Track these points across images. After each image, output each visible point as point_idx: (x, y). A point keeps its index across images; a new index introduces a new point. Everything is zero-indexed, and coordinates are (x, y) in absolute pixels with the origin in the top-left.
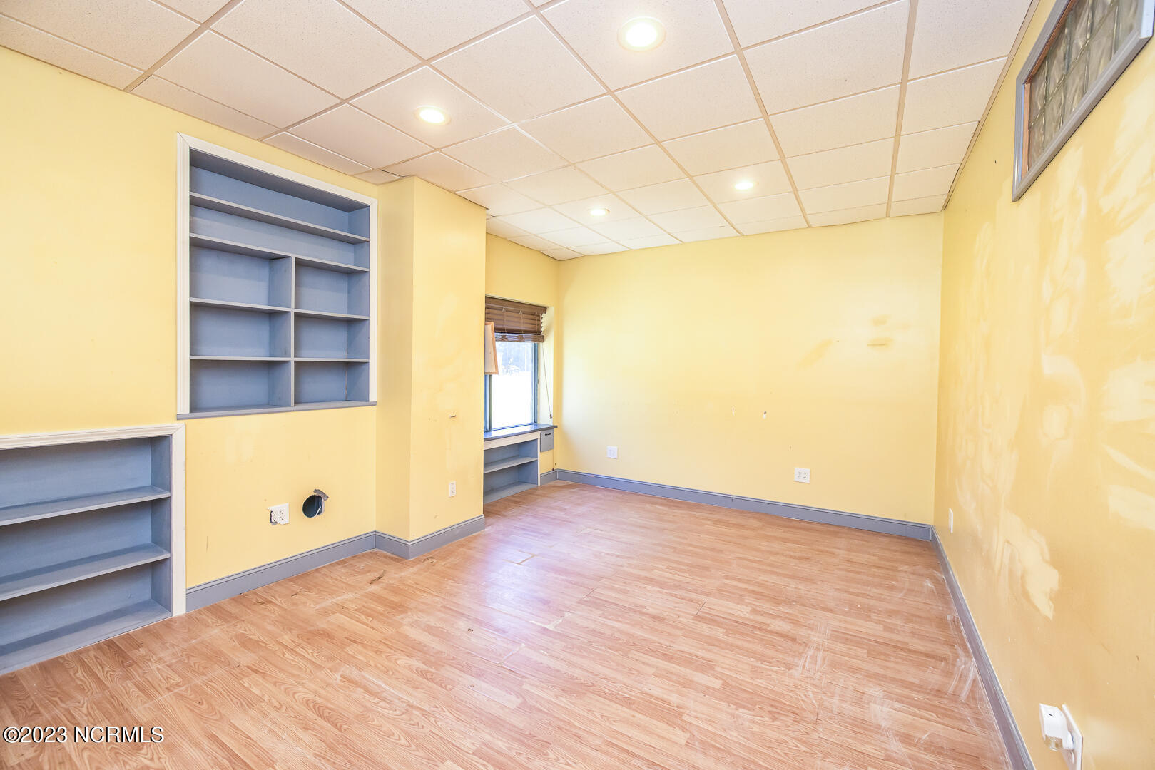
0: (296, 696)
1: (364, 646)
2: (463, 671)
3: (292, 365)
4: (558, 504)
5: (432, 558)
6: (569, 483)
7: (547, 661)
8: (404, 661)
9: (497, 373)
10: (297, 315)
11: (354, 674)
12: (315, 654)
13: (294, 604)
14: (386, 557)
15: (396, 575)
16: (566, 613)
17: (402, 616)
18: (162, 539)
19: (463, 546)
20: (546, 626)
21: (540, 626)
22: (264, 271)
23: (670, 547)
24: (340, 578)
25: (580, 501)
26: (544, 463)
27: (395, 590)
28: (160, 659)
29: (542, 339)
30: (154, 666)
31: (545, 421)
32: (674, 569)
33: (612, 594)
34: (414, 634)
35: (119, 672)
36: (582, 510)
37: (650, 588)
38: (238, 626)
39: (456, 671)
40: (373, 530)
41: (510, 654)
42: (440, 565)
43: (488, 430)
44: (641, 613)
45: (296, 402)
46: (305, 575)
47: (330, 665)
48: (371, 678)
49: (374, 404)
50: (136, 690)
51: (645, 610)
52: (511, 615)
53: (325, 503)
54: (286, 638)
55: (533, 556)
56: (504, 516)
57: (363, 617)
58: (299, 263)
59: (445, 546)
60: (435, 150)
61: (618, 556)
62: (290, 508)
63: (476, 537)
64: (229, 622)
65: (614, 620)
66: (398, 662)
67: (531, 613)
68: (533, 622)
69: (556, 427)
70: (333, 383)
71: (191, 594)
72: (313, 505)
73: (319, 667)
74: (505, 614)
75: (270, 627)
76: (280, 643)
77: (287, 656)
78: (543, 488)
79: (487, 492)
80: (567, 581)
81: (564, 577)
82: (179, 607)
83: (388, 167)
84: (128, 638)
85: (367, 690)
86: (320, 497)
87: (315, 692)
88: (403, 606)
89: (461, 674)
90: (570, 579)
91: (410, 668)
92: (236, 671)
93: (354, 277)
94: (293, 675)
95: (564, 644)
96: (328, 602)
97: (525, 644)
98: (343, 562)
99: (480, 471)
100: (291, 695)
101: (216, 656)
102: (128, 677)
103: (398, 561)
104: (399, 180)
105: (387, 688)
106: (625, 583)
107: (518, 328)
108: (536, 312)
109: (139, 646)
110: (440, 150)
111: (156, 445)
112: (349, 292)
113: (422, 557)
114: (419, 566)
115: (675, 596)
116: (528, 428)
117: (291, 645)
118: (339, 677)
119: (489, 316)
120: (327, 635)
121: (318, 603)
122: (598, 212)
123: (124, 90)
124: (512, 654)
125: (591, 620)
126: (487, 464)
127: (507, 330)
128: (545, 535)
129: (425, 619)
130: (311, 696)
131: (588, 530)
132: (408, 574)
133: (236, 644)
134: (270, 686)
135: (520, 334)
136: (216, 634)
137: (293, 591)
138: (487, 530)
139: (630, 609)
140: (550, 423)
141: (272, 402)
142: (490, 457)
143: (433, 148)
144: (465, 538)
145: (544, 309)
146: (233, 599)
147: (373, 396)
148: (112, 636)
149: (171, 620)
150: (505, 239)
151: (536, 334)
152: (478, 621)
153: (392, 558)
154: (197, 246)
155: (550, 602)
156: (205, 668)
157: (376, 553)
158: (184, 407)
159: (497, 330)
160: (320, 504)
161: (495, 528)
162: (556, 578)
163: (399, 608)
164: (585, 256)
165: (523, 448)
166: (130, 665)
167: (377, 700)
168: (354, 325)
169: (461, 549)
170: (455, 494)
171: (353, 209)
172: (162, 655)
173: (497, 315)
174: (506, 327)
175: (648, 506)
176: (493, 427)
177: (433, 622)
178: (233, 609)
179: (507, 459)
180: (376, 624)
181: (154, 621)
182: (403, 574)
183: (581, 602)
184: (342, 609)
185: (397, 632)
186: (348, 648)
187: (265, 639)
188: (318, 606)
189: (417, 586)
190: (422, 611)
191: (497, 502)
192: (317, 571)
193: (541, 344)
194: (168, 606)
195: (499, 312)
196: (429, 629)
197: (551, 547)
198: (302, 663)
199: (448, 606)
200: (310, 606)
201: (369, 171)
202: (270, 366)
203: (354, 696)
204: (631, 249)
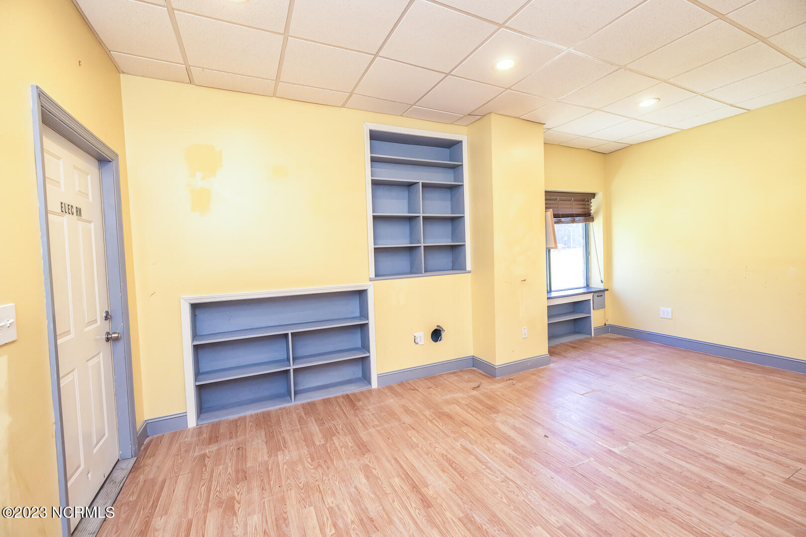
0: (436, 449)
1: (473, 429)
2: (544, 465)
3: (423, 248)
4: (612, 352)
5: (512, 379)
6: (622, 336)
7: (615, 477)
8: (499, 446)
9: (556, 247)
10: (424, 218)
11: (469, 446)
12: (444, 427)
13: (431, 394)
14: (480, 373)
15: (488, 387)
16: (630, 443)
17: (495, 415)
18: (365, 346)
19: (534, 374)
20: (611, 449)
21: (606, 448)
22: (405, 193)
23: (747, 407)
24: (453, 383)
25: (633, 352)
26: (597, 319)
27: (490, 397)
28: (368, 409)
29: (592, 219)
30: (367, 413)
31: (596, 284)
32: (753, 428)
33: (676, 436)
34: (504, 429)
35: (352, 412)
36: (638, 359)
37: (721, 439)
38: (402, 400)
39: (540, 465)
40: (472, 355)
41: (582, 463)
42: (519, 385)
43: (550, 291)
44: (713, 461)
45: (425, 271)
46: (434, 377)
47: (453, 435)
48: (478, 450)
49: (470, 272)
50: (360, 423)
51: (718, 459)
52: (579, 433)
53: (443, 334)
54: (427, 413)
55: (594, 390)
56: (565, 357)
57: (470, 410)
58: (425, 186)
59: (521, 373)
60: (507, 89)
61: (680, 405)
62: (424, 336)
63: (544, 369)
64: (398, 397)
65: (683, 461)
66: (496, 445)
67: (595, 435)
68: (599, 443)
69: (607, 290)
70: (444, 259)
71: (380, 377)
72: (436, 335)
73: (447, 436)
74: (573, 430)
75: (418, 404)
76: (424, 415)
77: (429, 423)
78: (595, 338)
79: (551, 337)
80: (628, 416)
81: (624, 413)
82: (375, 384)
83: (473, 112)
84: (354, 394)
85: (477, 458)
86: (440, 330)
87: (447, 451)
88: (495, 408)
89: (542, 466)
90: (632, 416)
91: (504, 451)
92: (403, 425)
93: (454, 189)
94: (434, 437)
95: (631, 468)
96: (449, 397)
97: (594, 458)
98: (454, 373)
99: (545, 321)
100: (433, 447)
101: (392, 414)
102: (356, 415)
103: (489, 378)
104: (480, 119)
105: (490, 461)
106: (691, 430)
107: (571, 213)
108: (587, 197)
109: (359, 400)
110: (510, 88)
111: (361, 294)
112: (451, 200)
113: (505, 378)
114: (503, 383)
115: (756, 454)
116: (582, 291)
117: (430, 418)
118: (459, 445)
119: (548, 206)
120: (450, 417)
121: (442, 396)
122: (647, 102)
123: (342, 107)
124: (583, 463)
125: (657, 454)
126: (550, 316)
127: (562, 215)
128: (602, 376)
129: (511, 421)
130: (444, 452)
131: (644, 378)
132: (496, 387)
133: (402, 410)
134: (422, 440)
135: (572, 217)
136: (392, 401)
137: (428, 386)
138: (552, 365)
139: (701, 455)
140: (601, 287)
141: (413, 271)
142: (552, 311)
143: (504, 88)
144: (535, 369)
145: (593, 195)
146: (398, 384)
147: (469, 268)
148: (349, 392)
149: (371, 390)
150: (558, 145)
151: (587, 216)
152: (551, 431)
153: (485, 375)
154: (375, 184)
155: (613, 430)
156: (389, 420)
157: (474, 371)
158: (373, 275)
159: (555, 216)
160: (440, 335)
161: (557, 365)
162: (617, 412)
163: (492, 409)
164: (632, 145)
165: (576, 306)
166: (356, 409)
167: (484, 467)
168: (455, 221)
169: (534, 377)
170: (526, 336)
171: (452, 146)
172: (369, 407)
173: (553, 204)
174: (560, 212)
175: (710, 364)
176: (552, 289)
177: (518, 425)
178: (399, 390)
179: (565, 313)
180: (478, 416)
181: (364, 388)
182: (492, 387)
183: (643, 436)
184: (458, 403)
185: (493, 425)
186: (463, 428)
187: (417, 411)
188: (443, 398)
189: (504, 397)
190: (509, 415)
191: (558, 345)
192: (440, 376)
193: (591, 223)
194: (370, 383)
195: (555, 202)
196: (514, 428)
197: (609, 386)
198: (437, 430)
199: (527, 415)
200: (439, 396)
201: (463, 117)
202: (411, 249)
203: (470, 460)
204: (682, 130)
